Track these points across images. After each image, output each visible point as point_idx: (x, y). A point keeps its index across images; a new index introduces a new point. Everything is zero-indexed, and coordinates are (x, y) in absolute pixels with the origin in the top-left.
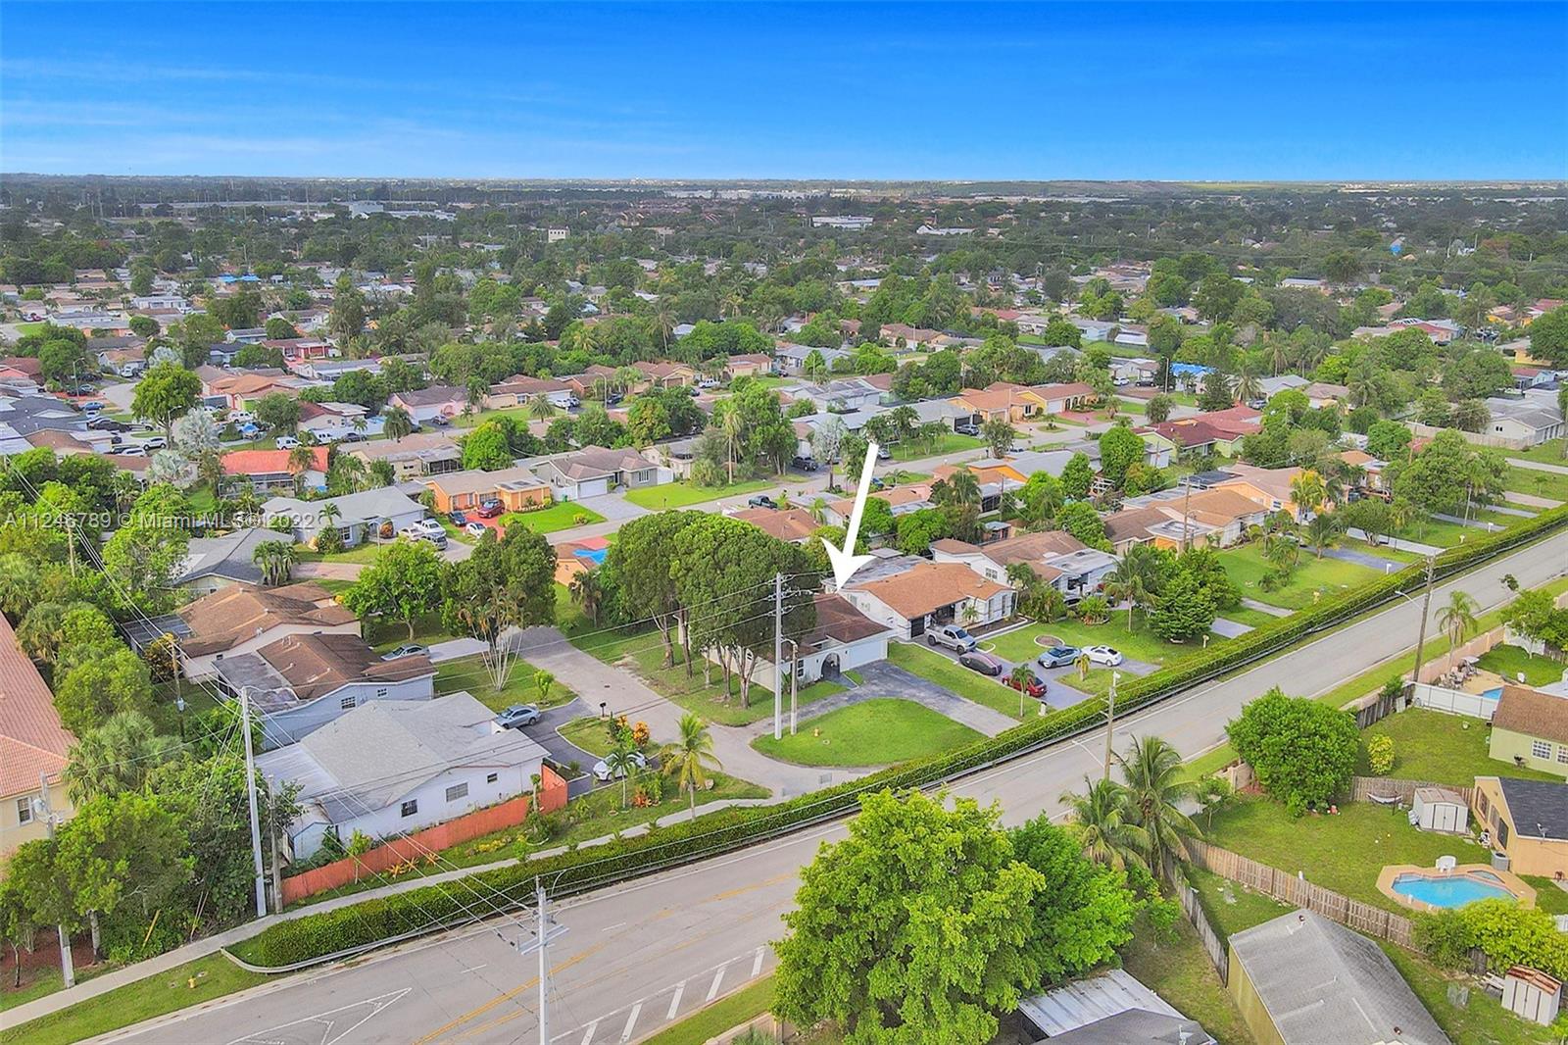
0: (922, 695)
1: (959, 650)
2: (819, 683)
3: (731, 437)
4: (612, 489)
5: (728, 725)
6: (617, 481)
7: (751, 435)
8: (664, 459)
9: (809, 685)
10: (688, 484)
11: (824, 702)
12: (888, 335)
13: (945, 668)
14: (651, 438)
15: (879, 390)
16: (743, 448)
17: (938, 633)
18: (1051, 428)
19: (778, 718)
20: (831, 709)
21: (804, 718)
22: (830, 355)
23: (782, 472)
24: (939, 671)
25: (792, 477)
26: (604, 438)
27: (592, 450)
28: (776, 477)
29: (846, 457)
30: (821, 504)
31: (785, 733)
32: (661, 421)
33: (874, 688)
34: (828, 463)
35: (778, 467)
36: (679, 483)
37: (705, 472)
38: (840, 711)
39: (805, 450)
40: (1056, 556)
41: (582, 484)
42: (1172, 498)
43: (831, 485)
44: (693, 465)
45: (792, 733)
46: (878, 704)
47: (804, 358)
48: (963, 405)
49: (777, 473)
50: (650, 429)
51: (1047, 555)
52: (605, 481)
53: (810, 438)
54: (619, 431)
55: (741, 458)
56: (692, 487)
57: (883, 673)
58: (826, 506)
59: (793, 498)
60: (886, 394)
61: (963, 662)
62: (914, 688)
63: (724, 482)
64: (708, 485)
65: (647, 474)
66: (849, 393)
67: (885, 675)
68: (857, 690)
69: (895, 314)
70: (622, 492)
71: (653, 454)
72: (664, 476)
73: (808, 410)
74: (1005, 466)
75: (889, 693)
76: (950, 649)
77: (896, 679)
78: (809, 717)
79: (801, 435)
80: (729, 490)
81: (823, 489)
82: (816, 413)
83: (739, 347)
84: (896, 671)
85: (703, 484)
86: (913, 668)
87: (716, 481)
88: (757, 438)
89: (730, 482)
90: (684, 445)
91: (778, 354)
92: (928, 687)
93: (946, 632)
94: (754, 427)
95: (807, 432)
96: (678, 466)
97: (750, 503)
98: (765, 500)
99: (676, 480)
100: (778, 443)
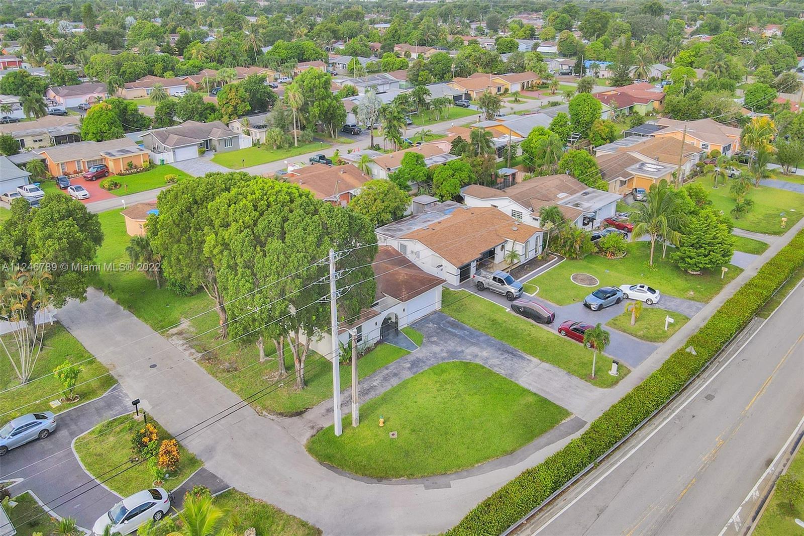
0: (485, 354)
1: (509, 297)
2: (379, 348)
3: (294, 110)
4: (202, 153)
5: (281, 414)
6: (206, 147)
7: (310, 108)
8: (244, 128)
9: (369, 350)
10: (263, 147)
11: (386, 372)
12: (399, 50)
13: (499, 317)
14: (236, 114)
15: (399, 80)
16: (307, 119)
17: (486, 278)
18: (516, 101)
19: (337, 399)
20: (395, 382)
21: (368, 398)
22: (364, 62)
23: (335, 136)
24: (494, 322)
25: (343, 139)
26: (201, 115)
27: (190, 124)
28: (329, 140)
29: (383, 123)
30: (366, 160)
31: (346, 423)
32: (243, 101)
33: (436, 349)
34: (368, 129)
35: (332, 132)
36: (257, 147)
37: (276, 138)
38: (403, 385)
39: (351, 120)
40: (567, 197)
41: (176, 150)
42: (631, 145)
43: (372, 144)
44: (267, 132)
45: (354, 424)
46: (443, 371)
47: (347, 63)
48: (456, 87)
49: (331, 137)
50: (235, 107)
51: (561, 195)
52: (196, 147)
53: (355, 111)
54: (213, 109)
55: (304, 126)
56: (267, 150)
57: (440, 328)
58: (371, 161)
59: (344, 156)
60: (403, 83)
61: (516, 309)
62: (473, 344)
63: (291, 145)
64: (279, 148)
65: (231, 140)
66: (380, 82)
67: (443, 330)
68: (419, 353)
69: (403, 38)
70: (211, 155)
71: (237, 125)
72: (245, 142)
73: (353, 92)
74: (501, 125)
75: (453, 354)
76: (500, 294)
77: (455, 335)
78: (372, 395)
79: (348, 108)
80: (293, 151)
81: (366, 148)
82: (357, 95)
83: (305, 57)
84: (454, 325)
85: (275, 148)
86: (469, 320)
87: (283, 145)
88: (315, 110)
89: (296, 145)
90: (261, 119)
91: (330, 62)
92: (489, 343)
93: (494, 279)
94: (313, 102)
95: (352, 107)
96: (256, 134)
97: (311, 160)
98: (322, 157)
99: (254, 145)
100: (331, 114)
